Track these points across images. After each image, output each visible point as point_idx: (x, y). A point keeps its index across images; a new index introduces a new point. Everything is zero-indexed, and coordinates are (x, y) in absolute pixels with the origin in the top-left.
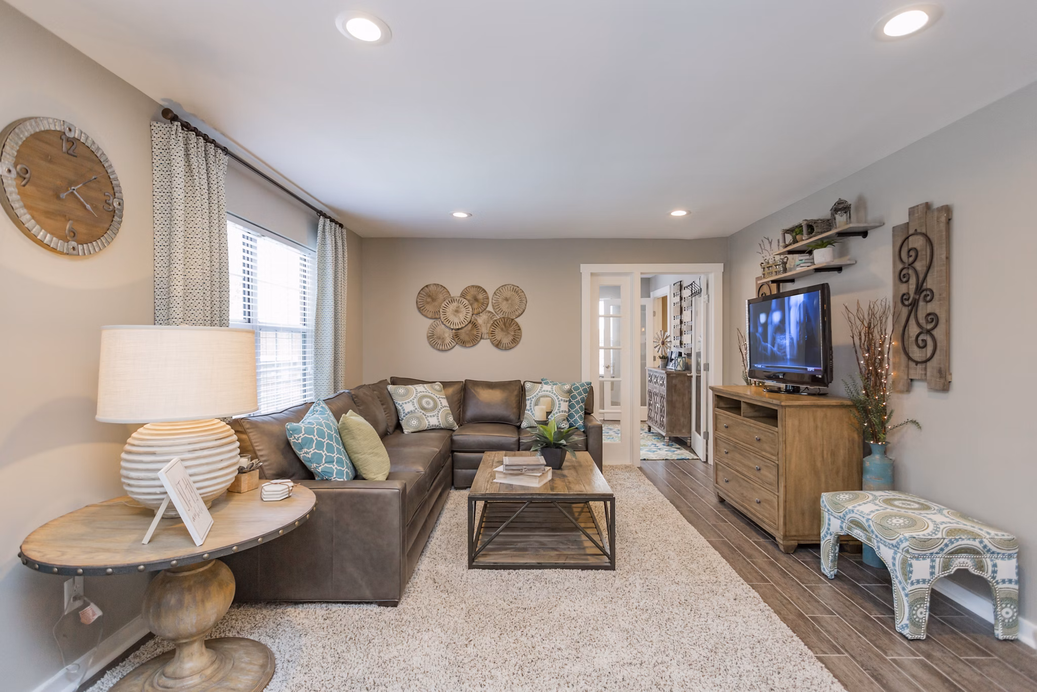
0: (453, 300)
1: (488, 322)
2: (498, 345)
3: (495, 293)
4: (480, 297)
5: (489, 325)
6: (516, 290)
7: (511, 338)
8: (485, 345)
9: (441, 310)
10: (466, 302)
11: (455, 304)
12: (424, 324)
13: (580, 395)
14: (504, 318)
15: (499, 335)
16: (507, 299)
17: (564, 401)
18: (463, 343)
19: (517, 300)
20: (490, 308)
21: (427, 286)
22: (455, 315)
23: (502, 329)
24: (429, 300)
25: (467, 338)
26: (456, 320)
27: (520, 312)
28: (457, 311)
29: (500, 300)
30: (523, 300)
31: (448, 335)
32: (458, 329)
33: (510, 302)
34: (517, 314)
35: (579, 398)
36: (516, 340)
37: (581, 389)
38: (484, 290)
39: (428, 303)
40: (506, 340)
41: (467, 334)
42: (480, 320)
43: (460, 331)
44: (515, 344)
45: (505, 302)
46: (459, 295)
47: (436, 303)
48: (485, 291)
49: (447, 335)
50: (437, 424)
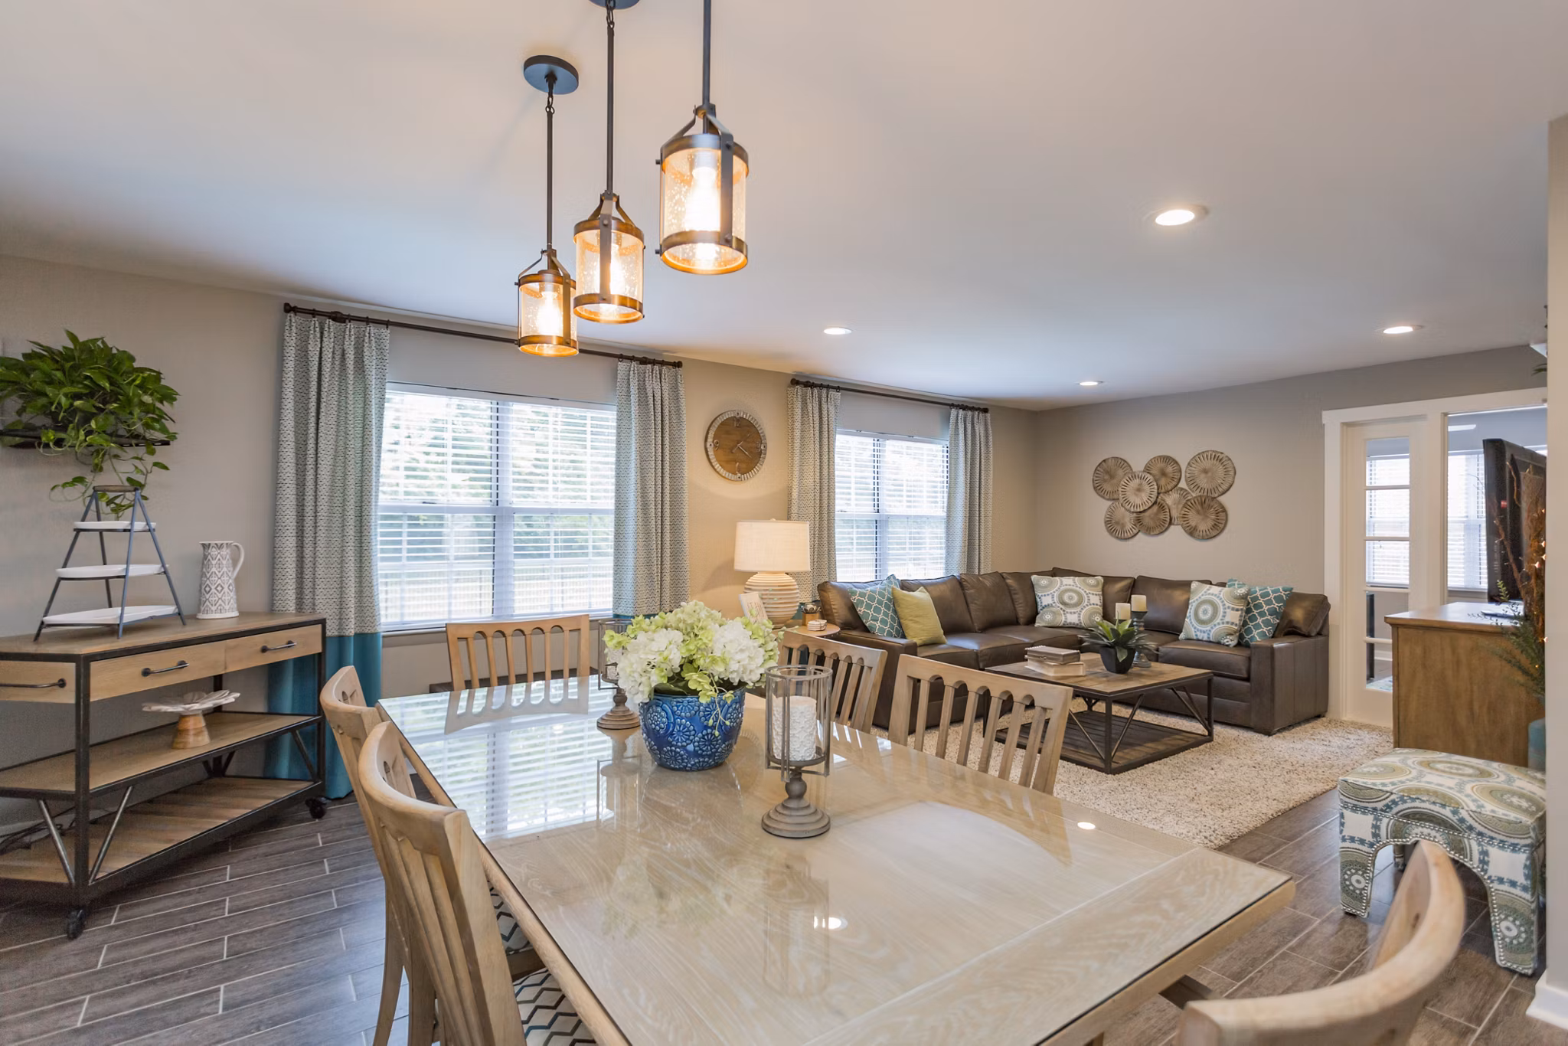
0: (1134, 476)
1: (1179, 503)
2: (1192, 532)
3: (1189, 464)
4: (1170, 469)
5: (1181, 506)
6: (1218, 457)
7: (1210, 523)
8: (1176, 532)
9: (1120, 489)
10: (1150, 477)
11: (1137, 481)
12: (1103, 506)
13: (1267, 604)
14: (1201, 496)
15: (1194, 519)
16: (1205, 471)
17: (1233, 609)
18: (1149, 531)
19: (1220, 471)
20: (1183, 484)
21: (1104, 461)
22: (1136, 495)
23: (1198, 512)
24: (1107, 477)
25: (1151, 524)
26: (1138, 501)
27: (1227, 485)
28: (1139, 490)
29: (1196, 473)
30: (1230, 470)
31: (1128, 521)
32: (1140, 512)
33: (1210, 474)
34: (1220, 490)
35: (1265, 608)
36: (1219, 526)
37: (1272, 596)
38: (1174, 460)
39: (1105, 481)
40: (1204, 526)
41: (1152, 519)
42: (1170, 500)
43: (1142, 515)
44: (1216, 532)
45: (1203, 475)
46: (1142, 469)
47: (1115, 481)
48: (1176, 462)
49: (1127, 520)
50: (1077, 622)
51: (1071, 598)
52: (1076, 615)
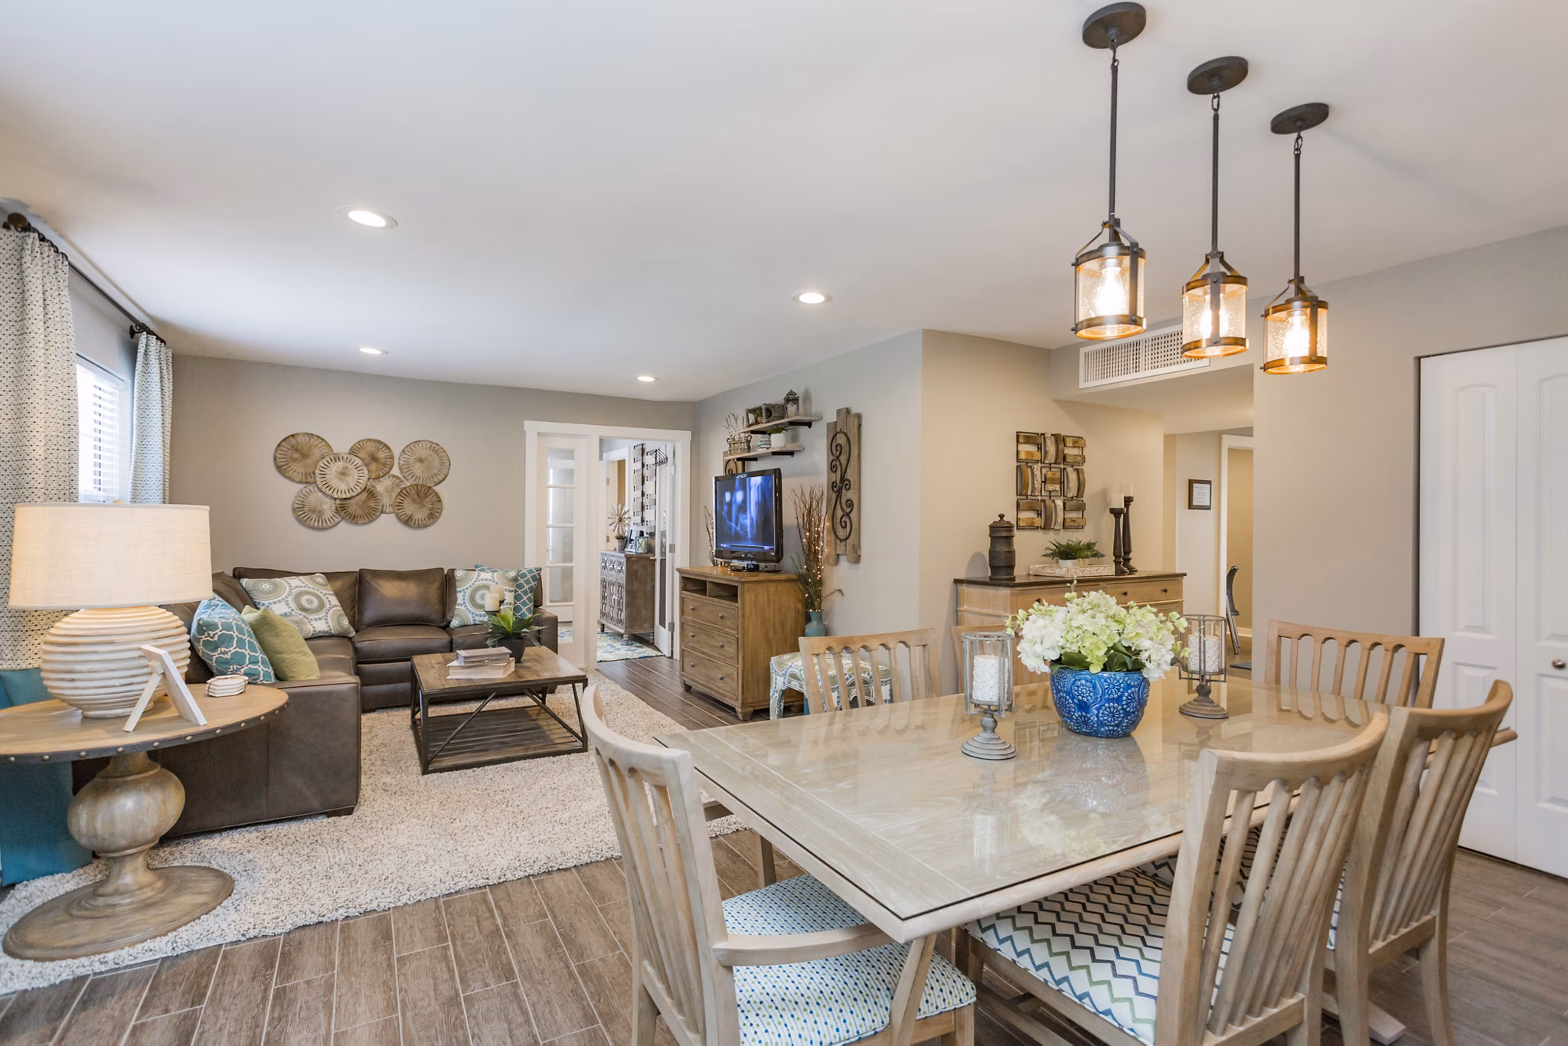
0: (337, 458)
1: (392, 490)
2: (407, 522)
3: (403, 451)
4: (381, 455)
5: (394, 495)
6: (436, 448)
7: (426, 512)
8: (387, 522)
9: (317, 471)
10: (358, 461)
11: (341, 464)
12: (290, 491)
13: (527, 584)
14: (417, 485)
15: (409, 508)
16: (421, 461)
18: (354, 519)
19: (436, 462)
20: (395, 471)
21: (293, 436)
22: (340, 479)
23: (414, 501)
24: (296, 455)
25: (359, 512)
26: (343, 486)
27: (443, 476)
28: (343, 474)
29: (411, 461)
30: (446, 463)
31: (328, 507)
32: (346, 499)
33: (426, 463)
34: (436, 480)
35: (527, 587)
36: (433, 516)
37: (529, 576)
38: (386, 445)
39: (295, 460)
40: (420, 515)
41: (361, 506)
42: (380, 487)
43: (348, 502)
44: (432, 521)
45: (418, 465)
46: (347, 451)
47: (309, 461)
48: (388, 448)
49: (326, 507)
50: (326, 629)
51: (310, 602)
52: (323, 621)
